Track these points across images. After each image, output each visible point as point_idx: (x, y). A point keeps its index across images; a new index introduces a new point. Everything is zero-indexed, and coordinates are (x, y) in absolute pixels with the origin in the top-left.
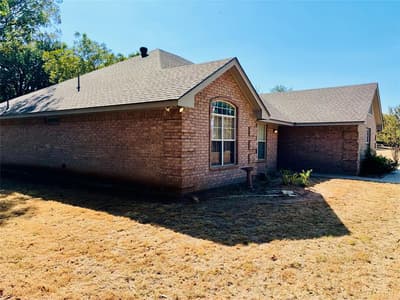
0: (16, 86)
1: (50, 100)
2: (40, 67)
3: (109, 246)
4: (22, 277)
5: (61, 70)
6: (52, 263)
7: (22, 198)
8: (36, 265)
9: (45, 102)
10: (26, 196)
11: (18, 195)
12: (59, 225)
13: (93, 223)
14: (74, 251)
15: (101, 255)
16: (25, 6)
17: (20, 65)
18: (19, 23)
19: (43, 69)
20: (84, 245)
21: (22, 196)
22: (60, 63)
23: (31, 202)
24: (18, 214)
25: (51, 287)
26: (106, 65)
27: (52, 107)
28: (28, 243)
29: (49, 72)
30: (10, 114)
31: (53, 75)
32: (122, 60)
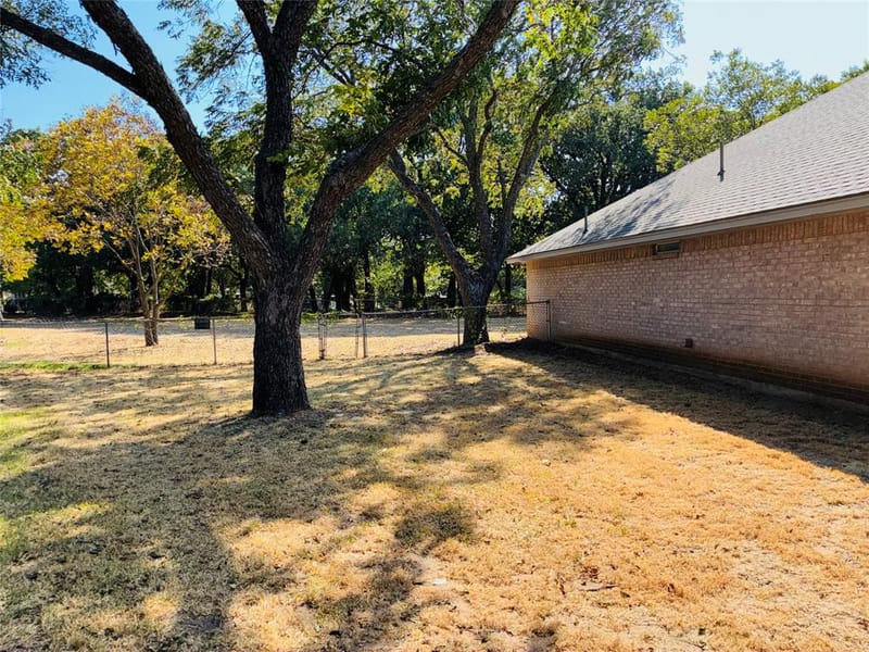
0: (595, 189)
1: (662, 207)
2: (638, 143)
3: (808, 533)
4: (629, 555)
5: (679, 143)
6: (682, 540)
7: (613, 403)
8: (653, 537)
9: (653, 212)
10: (621, 400)
11: (605, 394)
12: (688, 466)
13: (765, 472)
14: (728, 527)
15: (791, 548)
16: (615, 28)
17: (601, 147)
18: (605, 65)
19: (645, 148)
20: (748, 517)
21: (614, 397)
22: (677, 129)
23: (631, 411)
24: (610, 431)
25: (686, 589)
26: (784, 110)
27: (666, 221)
28: (634, 491)
29: (656, 151)
30: (589, 243)
31: (663, 156)
32: (825, 90)
